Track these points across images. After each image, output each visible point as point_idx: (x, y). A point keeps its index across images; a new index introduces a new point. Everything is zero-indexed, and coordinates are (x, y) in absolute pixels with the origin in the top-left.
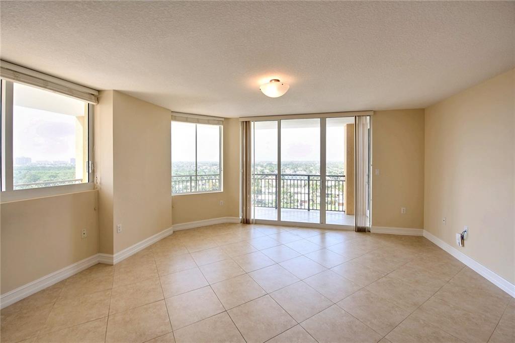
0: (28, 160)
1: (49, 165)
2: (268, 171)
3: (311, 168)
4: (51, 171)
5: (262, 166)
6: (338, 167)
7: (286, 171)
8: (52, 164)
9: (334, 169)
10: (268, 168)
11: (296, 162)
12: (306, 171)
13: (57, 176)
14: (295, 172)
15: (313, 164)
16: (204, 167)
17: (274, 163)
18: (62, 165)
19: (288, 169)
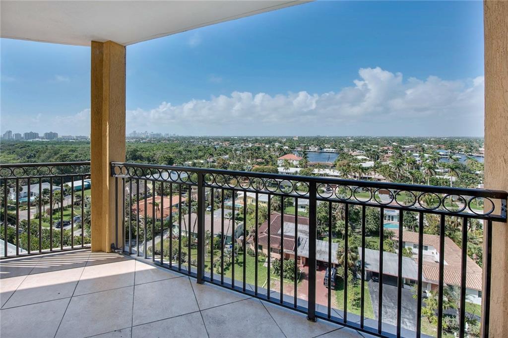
0: (55, 135)
1: (72, 139)
2: (287, 147)
3: (342, 145)
4: (72, 146)
5: (280, 142)
6: (378, 145)
7: (310, 148)
8: (74, 139)
9: (374, 146)
10: (287, 144)
11: (323, 137)
12: (335, 148)
13: (76, 150)
14: (321, 149)
15: (345, 140)
16: (216, 143)
17: (295, 139)
18: (82, 140)
19: (312, 146)
